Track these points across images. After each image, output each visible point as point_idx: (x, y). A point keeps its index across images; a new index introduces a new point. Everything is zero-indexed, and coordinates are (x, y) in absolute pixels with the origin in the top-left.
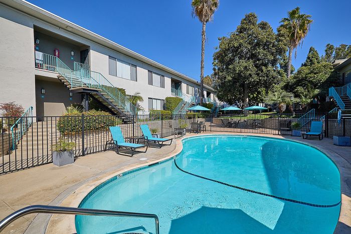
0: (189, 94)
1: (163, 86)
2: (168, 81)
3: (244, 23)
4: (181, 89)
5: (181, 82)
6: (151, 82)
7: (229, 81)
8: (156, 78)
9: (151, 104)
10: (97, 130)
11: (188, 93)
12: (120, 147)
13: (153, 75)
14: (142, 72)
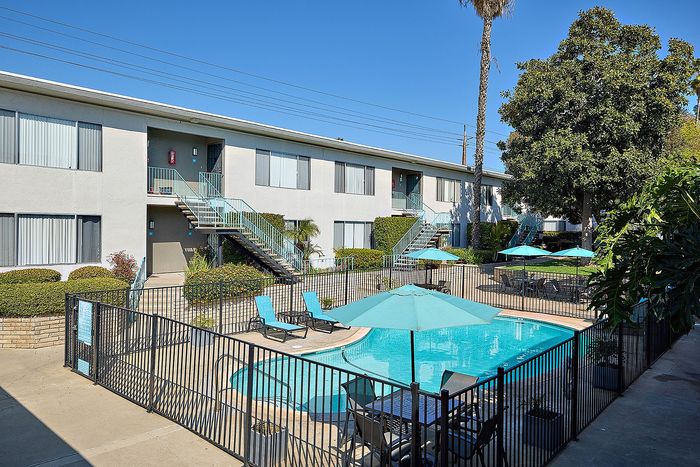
0: (442, 200)
1: (370, 190)
2: (384, 177)
3: (574, 34)
4: (419, 191)
5: (419, 175)
6: (340, 186)
7: (532, 181)
8: (354, 175)
9: (340, 236)
10: (236, 297)
11: (440, 197)
12: (269, 327)
13: (348, 169)
14: (323, 169)
